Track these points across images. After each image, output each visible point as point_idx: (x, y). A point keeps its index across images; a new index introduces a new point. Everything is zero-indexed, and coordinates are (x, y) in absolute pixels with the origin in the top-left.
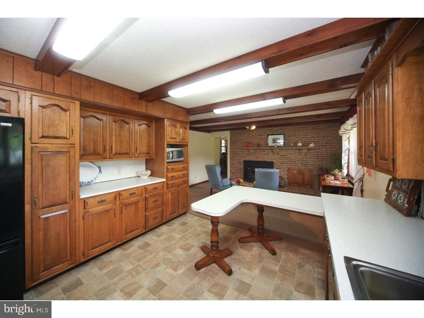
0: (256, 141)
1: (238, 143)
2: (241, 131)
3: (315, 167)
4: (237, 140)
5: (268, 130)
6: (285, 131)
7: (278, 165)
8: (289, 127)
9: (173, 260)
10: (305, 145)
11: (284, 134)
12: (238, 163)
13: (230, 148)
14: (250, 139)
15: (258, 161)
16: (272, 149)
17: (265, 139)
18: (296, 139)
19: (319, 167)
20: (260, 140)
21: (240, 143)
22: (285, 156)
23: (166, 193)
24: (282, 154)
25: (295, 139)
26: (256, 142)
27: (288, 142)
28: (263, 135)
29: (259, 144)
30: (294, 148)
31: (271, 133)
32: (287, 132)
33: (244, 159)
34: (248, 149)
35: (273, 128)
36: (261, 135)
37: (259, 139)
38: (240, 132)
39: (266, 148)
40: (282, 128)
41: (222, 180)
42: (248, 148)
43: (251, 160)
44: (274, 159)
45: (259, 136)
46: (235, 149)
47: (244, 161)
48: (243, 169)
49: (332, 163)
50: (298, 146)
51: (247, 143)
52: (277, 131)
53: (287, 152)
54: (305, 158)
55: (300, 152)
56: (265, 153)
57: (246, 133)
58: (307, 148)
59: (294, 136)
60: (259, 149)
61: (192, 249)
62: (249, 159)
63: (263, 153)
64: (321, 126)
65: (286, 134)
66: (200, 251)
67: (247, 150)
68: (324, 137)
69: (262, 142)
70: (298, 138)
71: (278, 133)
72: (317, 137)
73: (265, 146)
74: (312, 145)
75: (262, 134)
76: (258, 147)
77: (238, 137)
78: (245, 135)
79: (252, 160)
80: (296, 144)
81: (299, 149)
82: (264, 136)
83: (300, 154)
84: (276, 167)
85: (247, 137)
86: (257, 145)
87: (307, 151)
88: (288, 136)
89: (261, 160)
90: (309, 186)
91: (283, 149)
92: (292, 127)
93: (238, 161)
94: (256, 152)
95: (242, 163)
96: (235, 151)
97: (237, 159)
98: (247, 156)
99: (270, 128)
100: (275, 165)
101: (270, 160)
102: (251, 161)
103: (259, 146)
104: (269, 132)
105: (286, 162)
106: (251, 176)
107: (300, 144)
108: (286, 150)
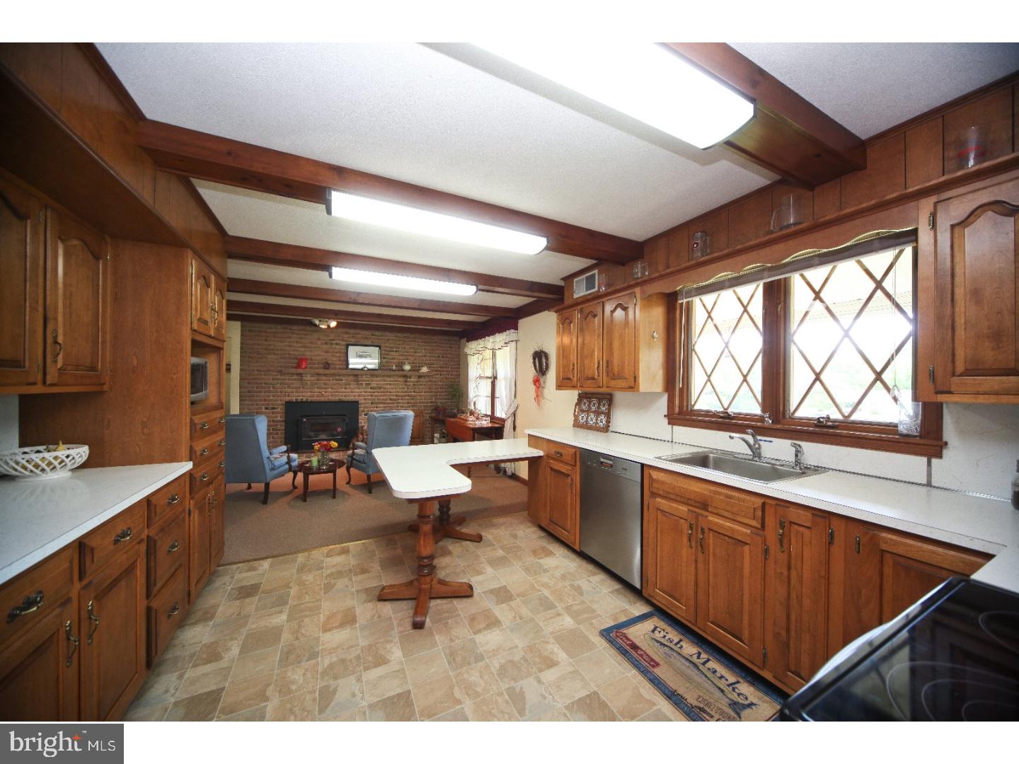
0: (319, 355)
1: (270, 357)
2: (279, 327)
3: (427, 406)
4: (266, 349)
5: (346, 333)
6: (381, 339)
7: (366, 407)
8: (389, 334)
9: (348, 658)
10: (415, 369)
11: (379, 347)
12: (266, 408)
13: (241, 370)
14: (303, 349)
15: (325, 402)
16: (356, 376)
17: (340, 352)
18: (401, 358)
19: (432, 406)
20: (330, 354)
21: (275, 357)
22: (380, 388)
23: (190, 510)
24: (374, 384)
25: (398, 357)
26: (318, 358)
27: (387, 362)
28: (337, 344)
29: (328, 363)
30: (397, 373)
31: (353, 341)
32: (385, 343)
33: (288, 399)
34: (297, 374)
35: (358, 331)
36: (332, 344)
37: (327, 352)
38: (273, 330)
39: (345, 372)
40: (377, 333)
41: (271, 453)
42: (300, 371)
43: (304, 400)
44: (359, 395)
45: (326, 343)
46: (256, 372)
47: (287, 403)
48: (283, 423)
49: (449, 399)
50: (403, 370)
51: (296, 359)
52: (366, 338)
53: (385, 381)
54: (414, 392)
55: (406, 381)
56: (339, 384)
57: (293, 333)
58: (417, 373)
59: (396, 351)
60: (325, 375)
61: (357, 613)
62: (300, 396)
63: (336, 384)
64: (436, 338)
65: (382, 345)
66: (379, 606)
67: (295, 377)
68: (439, 357)
69: (334, 359)
70: (403, 355)
71: (368, 343)
72: (430, 356)
73: (340, 369)
74: (425, 370)
75: (333, 340)
76: (325, 369)
77: (266, 340)
78: (290, 338)
79: (310, 399)
80: (402, 366)
81: (405, 376)
82: (338, 347)
83: (406, 385)
84: (363, 411)
85: (295, 344)
86: (322, 366)
87: (416, 380)
88: (385, 350)
89: (330, 398)
90: (419, 440)
91: (377, 376)
92: (394, 335)
93: (268, 404)
94: (318, 380)
95: (280, 409)
96: (258, 379)
97: (265, 400)
98: (294, 390)
99: (352, 331)
100: (361, 407)
101: (351, 398)
102: (306, 402)
103: (327, 366)
104: (349, 338)
105: (384, 400)
106: (310, 437)
107: (407, 367)
108: (383, 376)
